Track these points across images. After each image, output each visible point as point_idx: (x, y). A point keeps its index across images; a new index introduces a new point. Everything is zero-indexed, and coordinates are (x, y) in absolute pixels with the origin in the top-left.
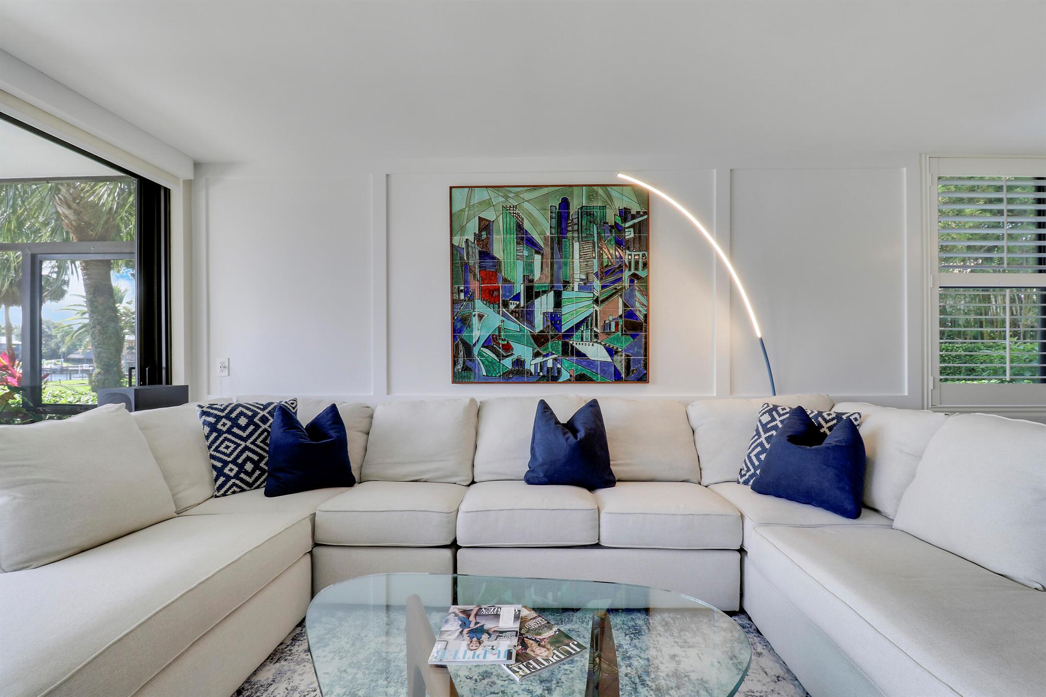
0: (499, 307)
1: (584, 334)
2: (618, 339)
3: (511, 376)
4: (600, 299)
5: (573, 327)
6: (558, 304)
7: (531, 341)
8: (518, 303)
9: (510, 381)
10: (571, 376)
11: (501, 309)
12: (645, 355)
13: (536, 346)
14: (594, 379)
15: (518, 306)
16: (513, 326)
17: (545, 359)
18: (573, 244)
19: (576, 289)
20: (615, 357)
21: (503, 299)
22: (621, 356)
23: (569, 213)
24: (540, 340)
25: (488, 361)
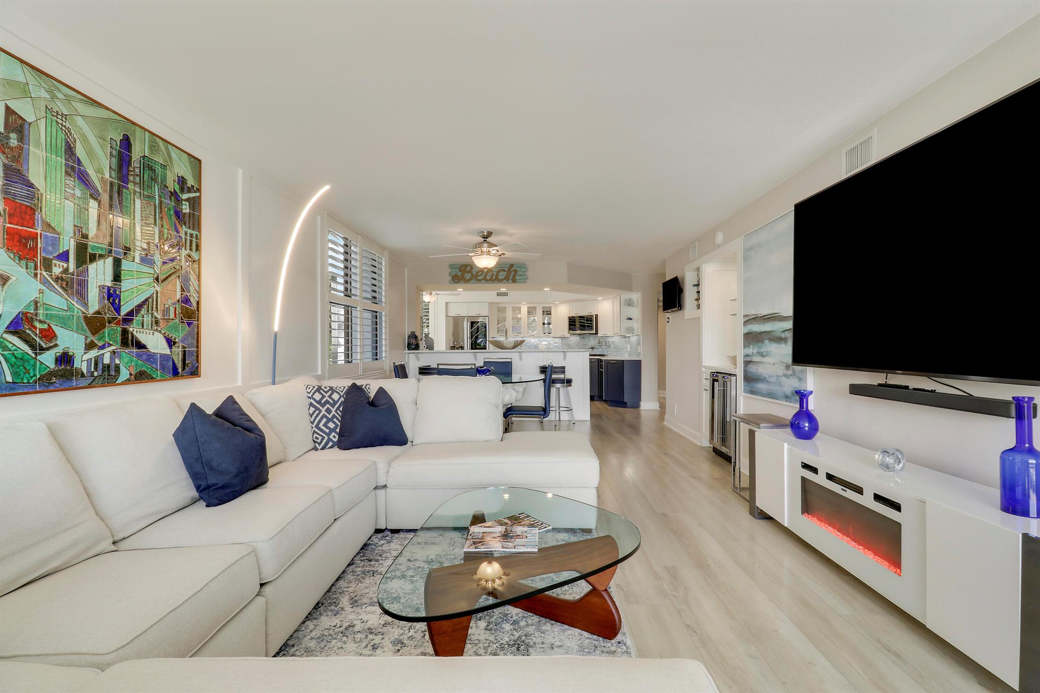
0: (36, 269)
1: (145, 319)
2: (175, 328)
3: (54, 380)
4: (161, 278)
5: (132, 311)
6: (117, 278)
7: (82, 325)
8: (65, 265)
9: (52, 388)
10: (131, 374)
11: (39, 271)
12: (197, 347)
13: (89, 333)
14: (154, 376)
15: (66, 271)
16: (57, 300)
17: (102, 352)
18: (134, 200)
19: (137, 260)
20: (174, 349)
21: (43, 255)
22: (178, 347)
23: (130, 157)
24: (95, 324)
25: (16, 358)
